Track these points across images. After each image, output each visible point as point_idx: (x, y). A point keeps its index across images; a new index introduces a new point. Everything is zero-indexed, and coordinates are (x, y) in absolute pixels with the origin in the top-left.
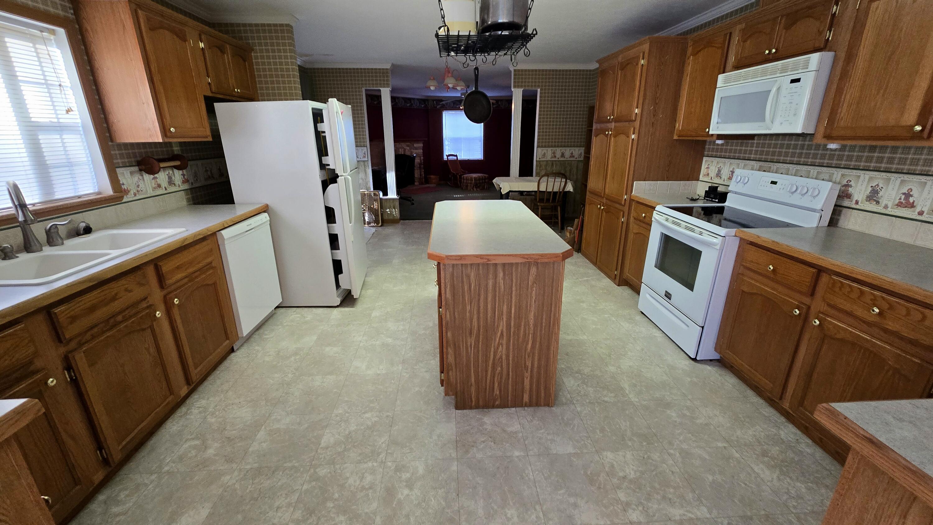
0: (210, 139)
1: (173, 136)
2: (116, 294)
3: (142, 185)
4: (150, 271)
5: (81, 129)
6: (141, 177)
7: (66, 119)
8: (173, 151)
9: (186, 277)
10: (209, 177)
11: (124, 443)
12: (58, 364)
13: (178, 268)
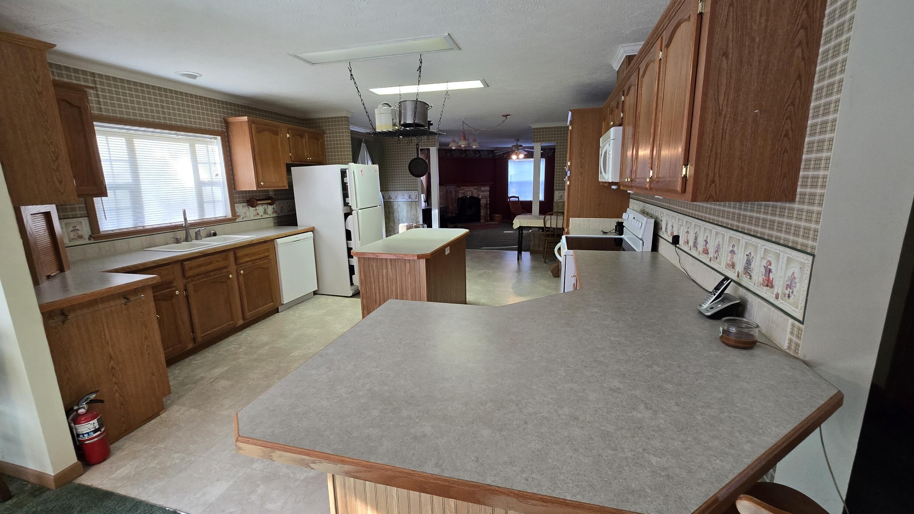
0: (287, 188)
1: (262, 186)
2: (212, 262)
3: (248, 213)
4: (231, 254)
5: (222, 184)
6: (248, 209)
7: (215, 179)
8: (269, 194)
9: (251, 261)
10: (291, 210)
11: (204, 334)
12: (182, 287)
13: (246, 255)
